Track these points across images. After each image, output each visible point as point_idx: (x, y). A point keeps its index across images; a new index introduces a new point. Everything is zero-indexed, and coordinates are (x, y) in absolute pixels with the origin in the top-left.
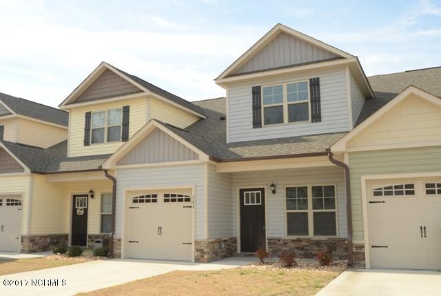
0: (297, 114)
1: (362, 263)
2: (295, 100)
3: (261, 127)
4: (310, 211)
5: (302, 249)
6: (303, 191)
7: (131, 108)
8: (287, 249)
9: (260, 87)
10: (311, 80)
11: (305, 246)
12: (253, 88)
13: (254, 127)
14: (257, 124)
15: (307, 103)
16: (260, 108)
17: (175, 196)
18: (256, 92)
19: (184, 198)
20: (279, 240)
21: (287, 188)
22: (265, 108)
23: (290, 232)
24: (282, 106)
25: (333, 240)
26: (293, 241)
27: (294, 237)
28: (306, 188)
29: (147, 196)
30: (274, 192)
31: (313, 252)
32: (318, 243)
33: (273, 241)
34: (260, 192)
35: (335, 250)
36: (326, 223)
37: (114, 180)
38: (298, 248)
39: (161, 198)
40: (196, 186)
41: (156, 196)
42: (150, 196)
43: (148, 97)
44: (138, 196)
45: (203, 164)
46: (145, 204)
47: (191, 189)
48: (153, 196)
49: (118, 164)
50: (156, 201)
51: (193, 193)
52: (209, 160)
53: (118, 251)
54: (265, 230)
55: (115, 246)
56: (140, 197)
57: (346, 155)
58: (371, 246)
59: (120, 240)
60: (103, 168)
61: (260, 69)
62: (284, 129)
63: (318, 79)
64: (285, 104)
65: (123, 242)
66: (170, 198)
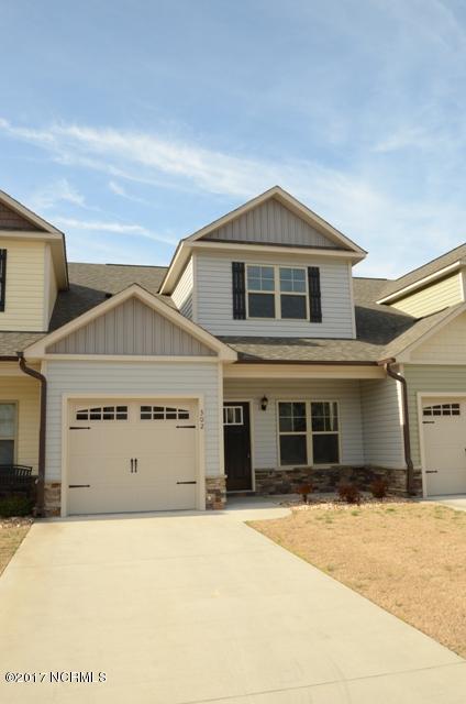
0: (293, 308)
1: (419, 491)
2: (290, 291)
3: (244, 318)
4: (309, 433)
5: (300, 481)
6: (300, 407)
7: (8, 254)
8: (281, 483)
9: (243, 264)
10: (309, 268)
11: (303, 478)
12: (234, 263)
13: (235, 318)
14: (239, 313)
15: (304, 297)
16: (244, 292)
17: (161, 409)
18: (238, 269)
19: (177, 413)
20: (271, 471)
21: (280, 404)
22: (250, 294)
23: (285, 459)
24: (273, 295)
25: (337, 468)
26: (288, 472)
27: (291, 467)
28: (304, 404)
29: (105, 409)
30: (264, 408)
31: (314, 485)
32: (319, 474)
33: (262, 474)
34: (241, 407)
35: (338, 481)
36: (327, 448)
37: (42, 379)
38: (294, 481)
39: (134, 413)
40: (206, 396)
41: (125, 409)
42: (111, 409)
43: (48, 242)
44: (89, 408)
45: (216, 364)
46: (102, 422)
47: (197, 400)
48: (119, 409)
49: (48, 350)
50: (125, 417)
51: (201, 406)
52: (236, 359)
53: (53, 504)
54: (250, 459)
55: (47, 495)
56: (92, 410)
57: (401, 368)
58: (427, 472)
59: (57, 485)
60: (25, 356)
61: (244, 239)
62: (277, 326)
63: (318, 269)
64: (278, 293)
65: (64, 489)
66: (153, 413)
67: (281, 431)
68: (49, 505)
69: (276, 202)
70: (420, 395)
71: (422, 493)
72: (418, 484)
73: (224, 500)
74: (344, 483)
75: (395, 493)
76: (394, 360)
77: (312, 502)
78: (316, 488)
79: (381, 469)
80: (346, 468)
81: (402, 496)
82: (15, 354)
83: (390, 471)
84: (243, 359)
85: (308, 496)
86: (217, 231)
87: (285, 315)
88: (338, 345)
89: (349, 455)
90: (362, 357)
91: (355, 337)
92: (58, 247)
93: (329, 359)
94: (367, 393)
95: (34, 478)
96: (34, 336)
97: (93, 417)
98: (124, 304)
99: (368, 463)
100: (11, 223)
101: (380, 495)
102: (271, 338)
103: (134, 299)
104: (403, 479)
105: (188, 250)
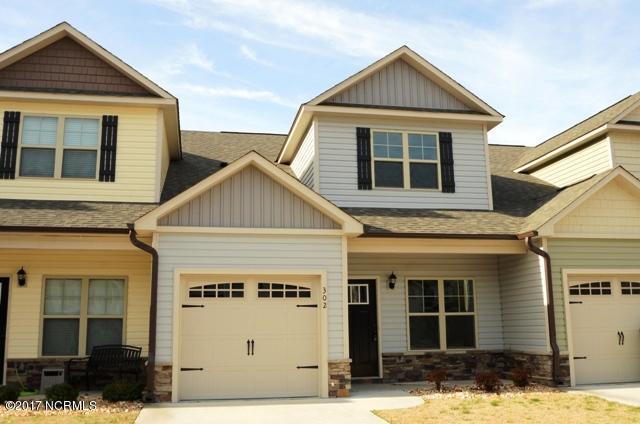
0: (423, 177)
1: (566, 379)
2: (421, 158)
3: (370, 188)
4: (442, 315)
5: (431, 367)
6: (430, 286)
8: (411, 368)
9: (368, 130)
10: (440, 134)
11: (435, 363)
12: (358, 129)
13: (360, 188)
14: (364, 183)
15: (436, 165)
16: (370, 160)
17: (281, 286)
18: (363, 136)
19: (298, 290)
20: (400, 356)
21: (410, 282)
22: (376, 162)
23: (414, 344)
24: (401, 163)
25: (473, 353)
26: (419, 357)
27: (422, 352)
28: (436, 282)
29: (220, 286)
30: (392, 286)
31: (447, 372)
32: (453, 359)
33: (390, 359)
34: (367, 285)
35: (475, 367)
36: (462, 331)
37: (154, 253)
38: (426, 367)
39: (251, 290)
40: (328, 272)
41: (241, 286)
42: (227, 286)
43: (161, 108)
44: (203, 284)
45: (341, 237)
46: (217, 300)
47: (319, 277)
48: (235, 286)
49: (161, 222)
50: (241, 295)
51: (324, 283)
52: (362, 232)
53: (165, 388)
54: (377, 342)
55: (157, 378)
56: (206, 287)
57: (544, 242)
58: (575, 358)
59: (168, 367)
60: (135, 228)
61: (369, 103)
62: (406, 196)
63: (450, 134)
64: (406, 161)
65: (176, 371)
66: (271, 290)
67: (410, 311)
68: (160, 389)
69: (403, 63)
70: (566, 272)
71: (569, 381)
72: (565, 371)
73: (348, 387)
74: (481, 369)
75: (538, 382)
76: (536, 233)
77: (446, 390)
78: (450, 375)
79: (522, 354)
80: (483, 353)
81: (547, 385)
82: (125, 227)
83: (533, 357)
84: (369, 232)
85: (442, 383)
86: (341, 94)
87: (415, 184)
88: (474, 217)
89: (486, 339)
90: (500, 230)
91: (491, 208)
92: (171, 113)
93: (464, 232)
94: (505, 270)
95: (144, 360)
96: (146, 208)
97: (208, 295)
98: (241, 172)
99: (508, 347)
100: (122, 89)
101: (522, 383)
102: (399, 210)
103: (252, 168)
104: (548, 366)
105: (309, 117)
